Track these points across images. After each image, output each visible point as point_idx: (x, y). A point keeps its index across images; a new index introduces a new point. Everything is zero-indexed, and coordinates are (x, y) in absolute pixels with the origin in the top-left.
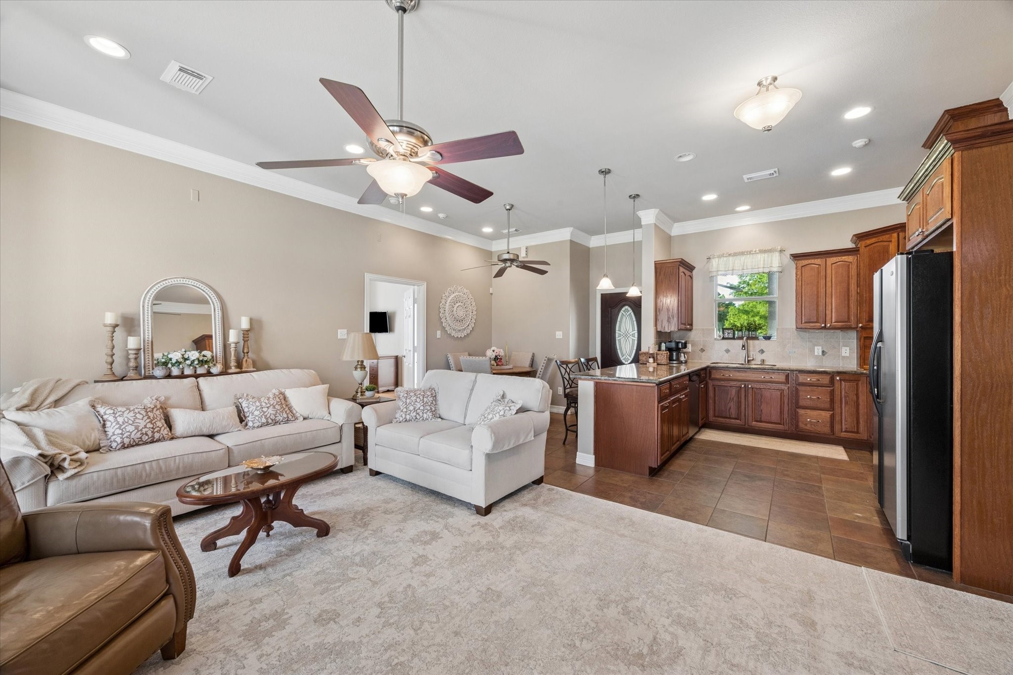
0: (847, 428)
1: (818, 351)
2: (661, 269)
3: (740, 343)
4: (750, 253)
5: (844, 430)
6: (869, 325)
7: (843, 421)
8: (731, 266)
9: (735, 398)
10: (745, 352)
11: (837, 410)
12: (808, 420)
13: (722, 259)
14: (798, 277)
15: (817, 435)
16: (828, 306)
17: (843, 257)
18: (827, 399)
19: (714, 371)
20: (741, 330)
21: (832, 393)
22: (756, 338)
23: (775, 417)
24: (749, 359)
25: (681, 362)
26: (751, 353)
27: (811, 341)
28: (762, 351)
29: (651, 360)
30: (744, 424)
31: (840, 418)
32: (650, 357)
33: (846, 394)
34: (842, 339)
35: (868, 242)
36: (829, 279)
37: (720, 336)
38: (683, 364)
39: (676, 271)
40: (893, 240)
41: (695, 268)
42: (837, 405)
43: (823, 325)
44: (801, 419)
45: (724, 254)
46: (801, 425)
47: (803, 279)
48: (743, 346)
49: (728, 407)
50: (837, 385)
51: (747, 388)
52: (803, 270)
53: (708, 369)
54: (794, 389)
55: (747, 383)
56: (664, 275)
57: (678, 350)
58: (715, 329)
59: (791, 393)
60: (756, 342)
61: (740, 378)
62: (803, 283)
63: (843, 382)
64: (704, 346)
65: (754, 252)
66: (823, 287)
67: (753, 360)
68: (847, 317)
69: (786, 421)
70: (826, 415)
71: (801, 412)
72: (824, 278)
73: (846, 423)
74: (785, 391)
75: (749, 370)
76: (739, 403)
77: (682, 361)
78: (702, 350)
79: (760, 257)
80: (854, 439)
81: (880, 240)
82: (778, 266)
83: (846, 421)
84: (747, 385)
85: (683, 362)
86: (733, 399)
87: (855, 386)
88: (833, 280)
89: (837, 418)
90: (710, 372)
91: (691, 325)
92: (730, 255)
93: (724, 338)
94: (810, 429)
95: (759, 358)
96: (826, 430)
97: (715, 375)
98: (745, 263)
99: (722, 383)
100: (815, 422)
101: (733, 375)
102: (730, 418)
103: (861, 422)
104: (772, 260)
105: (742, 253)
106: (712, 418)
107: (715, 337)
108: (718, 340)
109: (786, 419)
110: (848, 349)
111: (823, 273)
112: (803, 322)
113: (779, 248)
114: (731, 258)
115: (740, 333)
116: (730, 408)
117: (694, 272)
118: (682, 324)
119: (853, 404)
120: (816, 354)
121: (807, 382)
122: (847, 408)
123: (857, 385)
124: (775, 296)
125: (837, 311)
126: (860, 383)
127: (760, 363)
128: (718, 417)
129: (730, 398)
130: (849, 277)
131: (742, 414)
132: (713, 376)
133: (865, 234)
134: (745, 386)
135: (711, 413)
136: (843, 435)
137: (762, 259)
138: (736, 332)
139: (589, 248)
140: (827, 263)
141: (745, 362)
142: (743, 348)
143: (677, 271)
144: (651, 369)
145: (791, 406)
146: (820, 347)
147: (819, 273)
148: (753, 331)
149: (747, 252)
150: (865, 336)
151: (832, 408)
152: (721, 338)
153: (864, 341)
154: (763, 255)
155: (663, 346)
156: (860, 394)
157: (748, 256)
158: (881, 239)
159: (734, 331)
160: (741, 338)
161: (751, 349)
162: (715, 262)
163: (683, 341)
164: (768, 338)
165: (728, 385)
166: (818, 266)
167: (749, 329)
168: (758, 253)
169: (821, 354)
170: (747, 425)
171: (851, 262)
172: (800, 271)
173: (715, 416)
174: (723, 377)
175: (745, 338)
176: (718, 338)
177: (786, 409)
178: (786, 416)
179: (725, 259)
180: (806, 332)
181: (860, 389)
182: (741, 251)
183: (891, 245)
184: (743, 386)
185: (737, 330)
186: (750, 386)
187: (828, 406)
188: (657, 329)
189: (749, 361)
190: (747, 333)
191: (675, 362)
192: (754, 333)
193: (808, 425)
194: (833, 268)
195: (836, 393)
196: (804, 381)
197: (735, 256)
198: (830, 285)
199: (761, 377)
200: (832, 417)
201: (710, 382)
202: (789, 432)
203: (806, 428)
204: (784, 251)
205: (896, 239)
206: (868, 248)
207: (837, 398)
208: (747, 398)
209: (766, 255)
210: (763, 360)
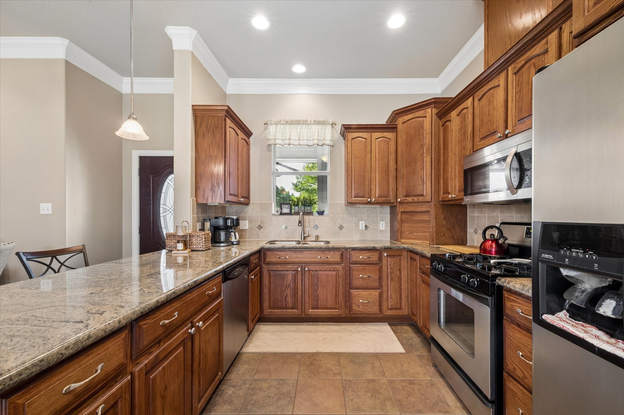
0: (392, 306)
1: (362, 225)
2: (202, 119)
3: (297, 218)
4: (305, 123)
5: (389, 308)
6: (406, 199)
7: (389, 298)
8: (288, 135)
9: (291, 284)
10: (301, 228)
11: (385, 288)
12: (361, 301)
13: (279, 126)
14: (349, 149)
15: (368, 316)
16: (373, 181)
17: (385, 134)
18: (375, 276)
19: (269, 253)
20: (297, 205)
21: (380, 270)
22: (311, 213)
23: (330, 303)
24: (305, 235)
25: (232, 244)
26: (307, 229)
27: (357, 216)
28: (316, 227)
29: (180, 246)
30: (301, 314)
31: (387, 296)
32: (178, 242)
33: (391, 271)
34: (380, 214)
35: (406, 118)
36: (373, 154)
37: (278, 212)
38: (235, 246)
39: (222, 123)
40: (427, 116)
41: (252, 134)
42: (384, 282)
43: (369, 200)
44: (354, 301)
45: (281, 121)
46: (354, 307)
47: (353, 152)
48: (300, 222)
49: (285, 295)
50: (384, 261)
51: (303, 271)
52: (353, 142)
53: (263, 250)
54: (348, 268)
55: (303, 265)
56: (207, 127)
57: (227, 229)
58: (273, 204)
59: (345, 273)
60: (311, 217)
61: (296, 260)
62: (353, 157)
63: (389, 258)
64: (262, 222)
65: (309, 122)
66: (369, 162)
67: (308, 236)
68: (387, 192)
69: (341, 304)
70: (375, 294)
71: (354, 292)
72: (370, 152)
73: (391, 300)
74: (340, 272)
75: (305, 250)
76: (296, 288)
77: (233, 242)
78: (260, 227)
79: (315, 128)
80: (398, 315)
81: (415, 116)
82: (330, 139)
83: (392, 298)
84: (303, 268)
85: (235, 243)
86: (289, 285)
87: (399, 261)
88: (377, 156)
89: (385, 296)
90: (265, 254)
91: (248, 197)
92: (287, 123)
93: (281, 214)
94: (363, 311)
95: (313, 234)
96: (375, 309)
97: (271, 258)
98: (301, 133)
99: (279, 267)
100: (366, 303)
101: (289, 257)
102: (286, 308)
103: (403, 297)
104: (325, 132)
105: (298, 122)
106: (267, 311)
107: (273, 213)
108: (276, 215)
109: (341, 303)
110: (384, 223)
111: (369, 148)
112: (353, 196)
113: (331, 121)
114: (288, 126)
115: (297, 208)
116: (287, 296)
117: (252, 138)
118: (231, 194)
119: (397, 279)
120: (360, 228)
121: (360, 260)
122: (392, 285)
123: (400, 260)
124: (327, 171)
125: (380, 186)
126: (402, 258)
127: (314, 239)
128: (274, 308)
129: (287, 284)
130: (388, 153)
131: (299, 302)
132: (268, 260)
133: (403, 110)
134: (302, 269)
135: (266, 304)
136: (389, 313)
137: (316, 131)
138: (293, 207)
139: (122, 94)
140: (372, 138)
141: (301, 239)
142: (300, 224)
143: (224, 123)
144: (180, 260)
145: (345, 287)
146: (364, 222)
147: (366, 147)
148: (309, 206)
149: (303, 121)
150: (402, 210)
151: (380, 287)
152: (279, 213)
153: (401, 216)
154: (317, 126)
155: (208, 225)
156: (402, 269)
157: (304, 126)
158: (417, 115)
159: (291, 205)
160: (297, 213)
161: (307, 224)
162: (272, 129)
163: (235, 217)
164: (321, 213)
165: (285, 269)
166: (364, 140)
167: (305, 204)
168: (312, 124)
169: (364, 228)
170: (303, 314)
171: (390, 139)
172: (351, 143)
173: (270, 308)
174: (279, 260)
175: (301, 213)
176: (276, 213)
177: (341, 291)
178: (340, 300)
179: (282, 126)
180: (353, 207)
181: (402, 265)
182: (297, 119)
183: (425, 121)
184: (299, 269)
185: (294, 205)
186: (306, 269)
187: (377, 284)
188: (197, 201)
189: (305, 237)
190: (303, 208)
191: (222, 245)
192: (309, 208)
193: (361, 307)
194: (377, 143)
195: (384, 270)
196: (357, 260)
197: (291, 124)
198: (375, 160)
199: (318, 258)
200: (381, 295)
201: (264, 266)
202: (344, 316)
203: (359, 309)
204: (336, 124)
205: (430, 114)
206: (405, 124)
207: (384, 275)
208: (303, 283)
209: (320, 127)
210: (317, 236)
